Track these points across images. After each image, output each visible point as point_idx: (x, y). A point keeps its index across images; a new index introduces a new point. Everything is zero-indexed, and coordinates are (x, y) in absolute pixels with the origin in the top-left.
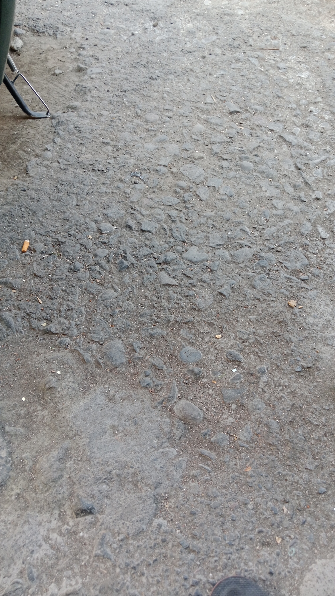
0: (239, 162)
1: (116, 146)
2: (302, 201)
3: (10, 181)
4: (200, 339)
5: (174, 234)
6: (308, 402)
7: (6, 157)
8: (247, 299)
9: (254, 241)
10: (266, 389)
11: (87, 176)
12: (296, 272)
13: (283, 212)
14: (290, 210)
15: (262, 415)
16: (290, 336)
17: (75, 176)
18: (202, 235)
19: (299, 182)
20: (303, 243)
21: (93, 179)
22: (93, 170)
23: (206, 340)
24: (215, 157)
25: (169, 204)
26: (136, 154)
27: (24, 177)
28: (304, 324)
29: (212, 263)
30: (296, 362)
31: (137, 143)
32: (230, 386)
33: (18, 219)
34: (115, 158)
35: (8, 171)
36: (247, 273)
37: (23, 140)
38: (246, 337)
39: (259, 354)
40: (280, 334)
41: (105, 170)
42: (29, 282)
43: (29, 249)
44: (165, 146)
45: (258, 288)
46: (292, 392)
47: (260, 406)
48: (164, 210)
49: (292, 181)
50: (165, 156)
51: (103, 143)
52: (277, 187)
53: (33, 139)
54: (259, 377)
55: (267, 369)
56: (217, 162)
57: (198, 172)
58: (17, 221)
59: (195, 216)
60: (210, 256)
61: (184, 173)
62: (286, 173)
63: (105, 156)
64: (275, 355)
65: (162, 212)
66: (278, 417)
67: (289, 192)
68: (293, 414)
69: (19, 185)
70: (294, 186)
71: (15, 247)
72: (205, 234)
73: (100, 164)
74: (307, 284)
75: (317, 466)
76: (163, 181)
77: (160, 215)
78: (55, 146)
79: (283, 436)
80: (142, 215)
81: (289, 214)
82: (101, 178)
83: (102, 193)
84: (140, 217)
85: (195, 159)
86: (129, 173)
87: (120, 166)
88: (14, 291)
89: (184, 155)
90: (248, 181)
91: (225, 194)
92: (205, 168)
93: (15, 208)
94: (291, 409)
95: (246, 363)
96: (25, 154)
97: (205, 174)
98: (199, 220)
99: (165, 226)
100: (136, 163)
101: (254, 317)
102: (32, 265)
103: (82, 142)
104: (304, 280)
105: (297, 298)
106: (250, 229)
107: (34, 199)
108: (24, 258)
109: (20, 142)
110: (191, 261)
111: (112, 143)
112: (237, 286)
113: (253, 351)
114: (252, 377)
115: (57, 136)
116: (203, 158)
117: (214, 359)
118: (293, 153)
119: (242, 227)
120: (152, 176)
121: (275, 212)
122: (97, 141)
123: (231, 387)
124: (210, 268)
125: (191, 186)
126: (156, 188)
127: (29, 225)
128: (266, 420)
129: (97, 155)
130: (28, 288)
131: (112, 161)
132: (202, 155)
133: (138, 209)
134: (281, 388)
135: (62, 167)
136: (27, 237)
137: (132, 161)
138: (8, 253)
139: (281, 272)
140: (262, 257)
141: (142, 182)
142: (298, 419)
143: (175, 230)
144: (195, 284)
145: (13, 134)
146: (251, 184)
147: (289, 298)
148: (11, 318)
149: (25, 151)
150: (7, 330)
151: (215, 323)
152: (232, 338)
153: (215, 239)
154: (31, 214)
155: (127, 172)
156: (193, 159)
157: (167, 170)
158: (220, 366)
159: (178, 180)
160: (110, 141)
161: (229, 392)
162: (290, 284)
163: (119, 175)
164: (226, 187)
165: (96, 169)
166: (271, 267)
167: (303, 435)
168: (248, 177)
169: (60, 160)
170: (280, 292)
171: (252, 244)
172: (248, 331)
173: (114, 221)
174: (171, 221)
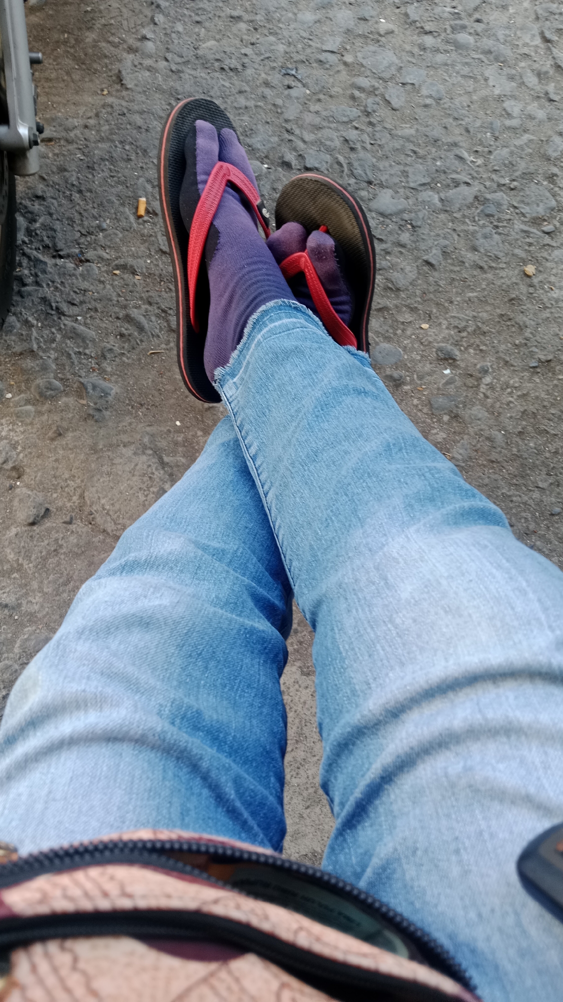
0: (451, 36)
1: (252, 21)
2: (551, 100)
3: (97, 100)
4: (399, 332)
5: (355, 171)
6: (544, 406)
7: (83, 56)
8: (466, 268)
9: (475, 175)
10: (489, 393)
11: (214, 82)
12: (537, 221)
13: (521, 122)
14: (531, 117)
15: (483, 427)
16: (525, 319)
17: (195, 83)
18: (397, 169)
19: (547, 66)
20: (550, 172)
21: (224, 86)
22: (222, 69)
23: (408, 333)
24: (413, 28)
25: (345, 119)
26: (286, 33)
27: (118, 91)
28: (545, 300)
29: (413, 215)
30: (532, 355)
31: (284, 13)
32: (441, 392)
33: (122, 164)
34: (253, 44)
35: (91, 81)
36: (466, 228)
37: (103, 21)
38: (463, 324)
39: (481, 348)
40: (511, 317)
41: (240, 67)
42: (155, 262)
43: (147, 212)
44: (330, 16)
45: (482, 250)
46: (524, 395)
47: (480, 416)
48: (337, 130)
49: (536, 66)
50: (332, 34)
51: (232, 17)
52: (511, 78)
53: (119, 19)
54: (481, 379)
55: (491, 366)
56: (415, 37)
57: (386, 58)
58: (122, 168)
59: (384, 138)
60: (411, 203)
61: (364, 63)
62: (526, 50)
63: (237, 42)
64: (503, 347)
65: (335, 135)
66: (504, 429)
67: (530, 85)
68: (524, 423)
69: (114, 105)
70: (539, 75)
71: (127, 210)
72: (402, 167)
73: (231, 58)
74: (552, 238)
75: (551, 484)
76: (331, 80)
77: (332, 140)
78: (157, 29)
79: (510, 450)
80: (304, 142)
81: (530, 125)
82: (236, 82)
83: (240, 108)
84: (301, 145)
85: (381, 35)
86: (277, 70)
87: (262, 57)
88: (137, 277)
89: (362, 29)
90: (466, 70)
91: (431, 96)
92: (397, 52)
93: (116, 147)
94: (522, 417)
95: (462, 360)
96: (112, 49)
97: (397, 61)
98: (391, 145)
99: (341, 159)
100: (288, 50)
101: (475, 294)
102: (156, 237)
103: (198, 19)
104: (548, 233)
105: (537, 261)
106: (469, 153)
107: (140, 127)
108: (142, 226)
109: (99, 26)
110: (382, 214)
111: (246, 17)
112: (450, 249)
113: (473, 344)
114: (470, 379)
115: (158, 10)
116: (392, 32)
117: (419, 358)
118: (540, 12)
119: (458, 152)
120: (315, 72)
121: (508, 123)
122: (222, 14)
123: (443, 394)
124: (411, 224)
125: (377, 85)
126: (322, 93)
127: (141, 173)
128: (489, 432)
129: (224, 42)
130: (157, 272)
131: (248, 51)
132: (391, 26)
133: (297, 132)
134: (509, 390)
135: (174, 69)
136: (140, 192)
137: (281, 48)
138: (118, 220)
139: (516, 222)
140: (488, 200)
141: (300, 85)
142: (530, 429)
143: (356, 164)
144: (389, 250)
145: (86, 12)
146: (471, 75)
147: (525, 262)
148: (141, 317)
149: (109, 42)
150: (140, 334)
151: (420, 307)
152: (444, 327)
153: (418, 176)
154: (140, 154)
155: (274, 68)
156: (376, 36)
157: (337, 61)
158: (428, 367)
159: (355, 75)
160: (243, 14)
161: (440, 400)
162: (527, 240)
163: (263, 75)
164: (431, 84)
165: (226, 67)
166: (501, 216)
167: (535, 448)
168: (467, 63)
169: (169, 56)
170: (513, 255)
171: (473, 178)
172: (466, 315)
173: (263, 155)
174: (348, 150)
